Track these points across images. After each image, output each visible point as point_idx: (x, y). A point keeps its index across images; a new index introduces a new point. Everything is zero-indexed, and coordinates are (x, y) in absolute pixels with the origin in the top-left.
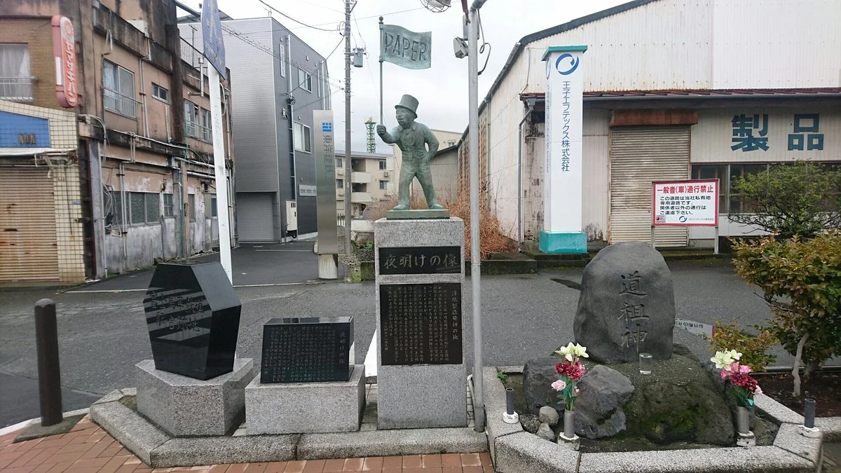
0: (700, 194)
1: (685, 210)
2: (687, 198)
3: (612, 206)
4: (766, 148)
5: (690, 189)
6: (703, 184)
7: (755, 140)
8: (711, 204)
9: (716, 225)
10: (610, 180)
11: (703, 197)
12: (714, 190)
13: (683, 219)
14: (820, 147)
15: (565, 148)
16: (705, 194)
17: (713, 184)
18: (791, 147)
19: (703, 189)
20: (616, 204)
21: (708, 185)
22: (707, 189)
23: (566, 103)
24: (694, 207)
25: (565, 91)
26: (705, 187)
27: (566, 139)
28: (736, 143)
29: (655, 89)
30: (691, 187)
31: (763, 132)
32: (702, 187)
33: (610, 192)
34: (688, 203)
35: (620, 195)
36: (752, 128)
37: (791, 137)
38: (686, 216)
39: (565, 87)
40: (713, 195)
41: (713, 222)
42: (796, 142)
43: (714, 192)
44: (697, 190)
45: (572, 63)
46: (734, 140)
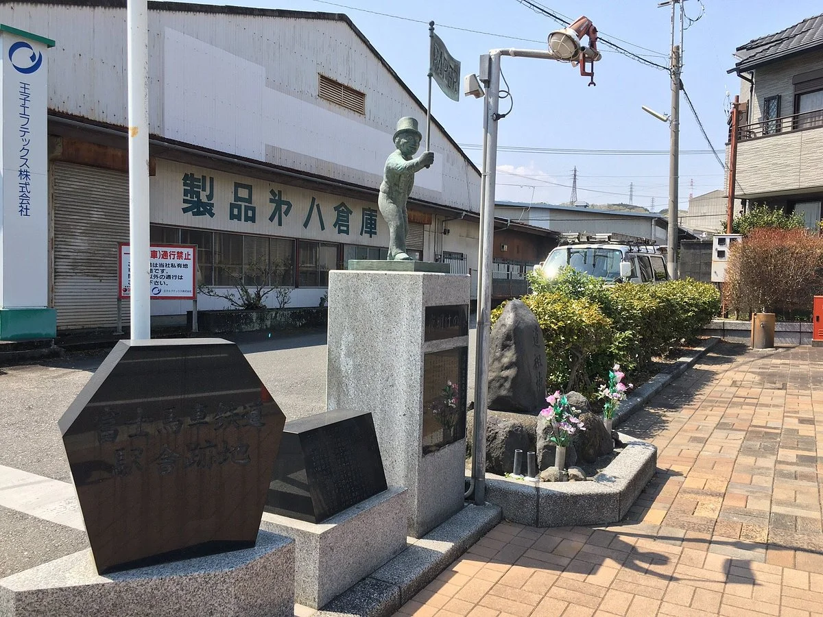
0: (176, 262)
1: (159, 280)
2: (162, 265)
3: (55, 272)
4: (212, 215)
5: (165, 255)
6: (180, 250)
7: (204, 205)
8: (188, 274)
9: (194, 299)
10: (53, 235)
11: (179, 265)
12: (191, 257)
13: (156, 291)
14: (253, 219)
15: (24, 181)
16: (182, 262)
17: (191, 251)
18: (232, 217)
19: (180, 255)
20: (61, 268)
21: (185, 251)
22: (184, 256)
23: (24, 115)
24: (169, 277)
25: (23, 97)
26: (182, 253)
27: (24, 168)
28: (186, 205)
29: (105, 121)
30: (165, 253)
31: (210, 197)
32: (178, 252)
33: (53, 252)
34: (163, 271)
35: (66, 257)
36: (201, 190)
37: (232, 206)
38: (159, 286)
39: (23, 90)
40: (190, 263)
41: (191, 295)
42: (236, 211)
43: (192, 259)
44: (172, 256)
45: (33, 58)
46: (185, 201)
